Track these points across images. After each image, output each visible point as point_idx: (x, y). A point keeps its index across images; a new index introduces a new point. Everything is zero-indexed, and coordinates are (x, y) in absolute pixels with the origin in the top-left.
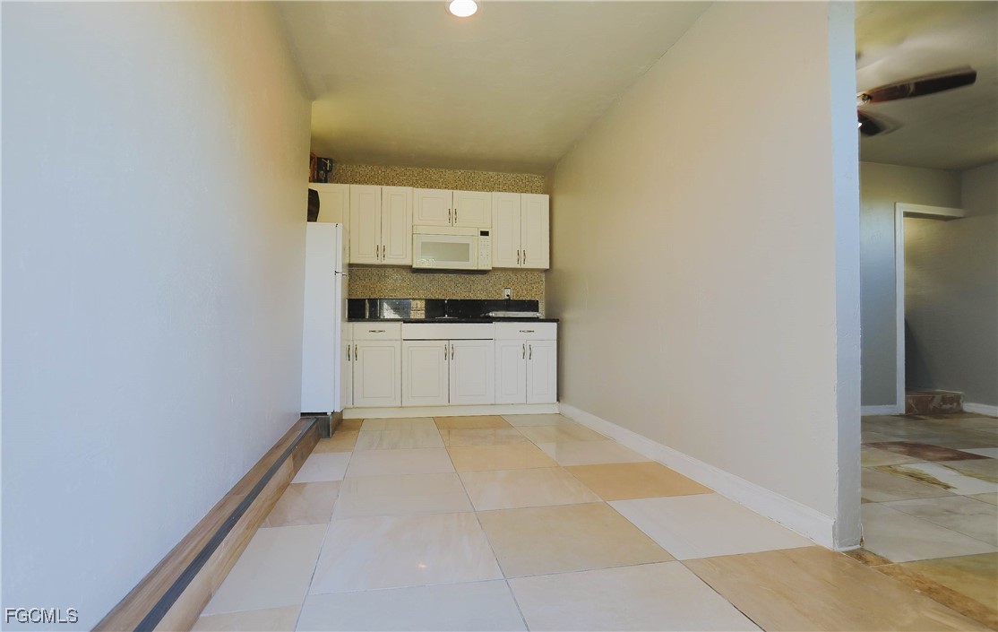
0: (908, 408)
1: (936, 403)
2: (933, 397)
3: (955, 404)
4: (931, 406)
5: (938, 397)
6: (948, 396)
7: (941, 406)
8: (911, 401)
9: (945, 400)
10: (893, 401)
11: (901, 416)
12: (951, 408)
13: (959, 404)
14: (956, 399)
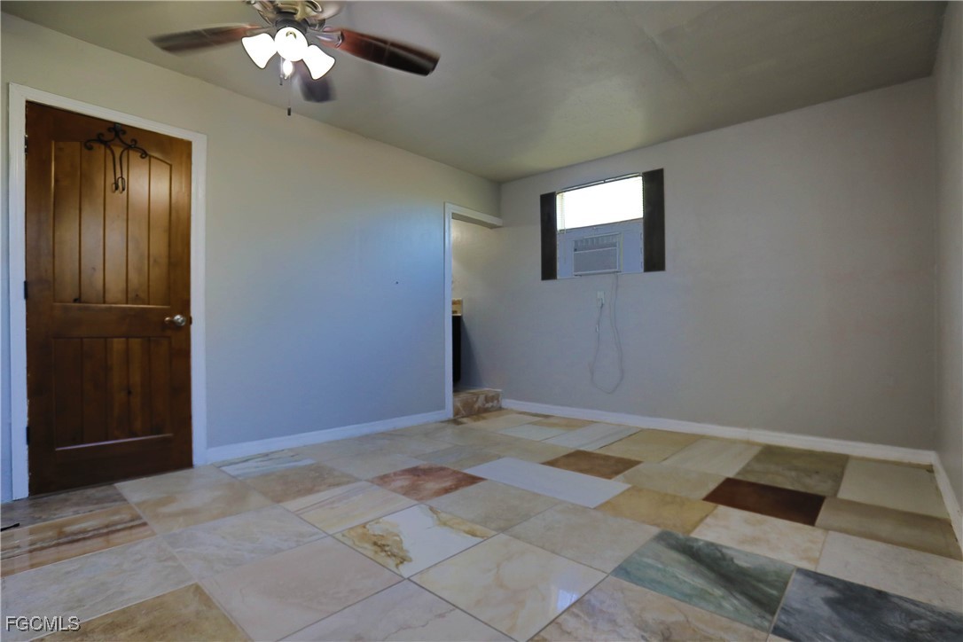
0: (457, 412)
1: (479, 404)
2: (478, 398)
3: (496, 402)
4: (476, 406)
5: (482, 398)
6: (491, 395)
7: (484, 405)
8: (459, 404)
9: (487, 399)
10: (442, 407)
11: (449, 421)
12: (492, 407)
13: (498, 401)
14: (495, 398)
